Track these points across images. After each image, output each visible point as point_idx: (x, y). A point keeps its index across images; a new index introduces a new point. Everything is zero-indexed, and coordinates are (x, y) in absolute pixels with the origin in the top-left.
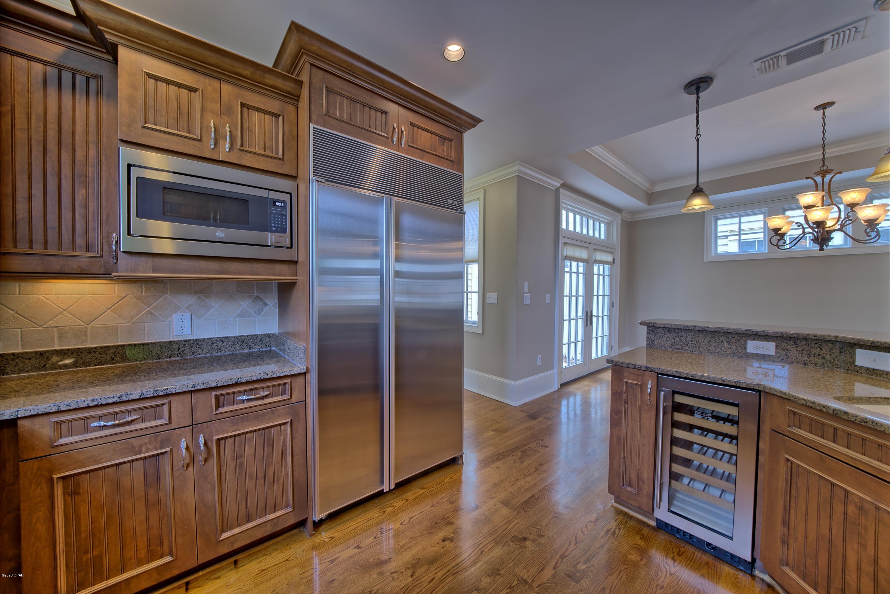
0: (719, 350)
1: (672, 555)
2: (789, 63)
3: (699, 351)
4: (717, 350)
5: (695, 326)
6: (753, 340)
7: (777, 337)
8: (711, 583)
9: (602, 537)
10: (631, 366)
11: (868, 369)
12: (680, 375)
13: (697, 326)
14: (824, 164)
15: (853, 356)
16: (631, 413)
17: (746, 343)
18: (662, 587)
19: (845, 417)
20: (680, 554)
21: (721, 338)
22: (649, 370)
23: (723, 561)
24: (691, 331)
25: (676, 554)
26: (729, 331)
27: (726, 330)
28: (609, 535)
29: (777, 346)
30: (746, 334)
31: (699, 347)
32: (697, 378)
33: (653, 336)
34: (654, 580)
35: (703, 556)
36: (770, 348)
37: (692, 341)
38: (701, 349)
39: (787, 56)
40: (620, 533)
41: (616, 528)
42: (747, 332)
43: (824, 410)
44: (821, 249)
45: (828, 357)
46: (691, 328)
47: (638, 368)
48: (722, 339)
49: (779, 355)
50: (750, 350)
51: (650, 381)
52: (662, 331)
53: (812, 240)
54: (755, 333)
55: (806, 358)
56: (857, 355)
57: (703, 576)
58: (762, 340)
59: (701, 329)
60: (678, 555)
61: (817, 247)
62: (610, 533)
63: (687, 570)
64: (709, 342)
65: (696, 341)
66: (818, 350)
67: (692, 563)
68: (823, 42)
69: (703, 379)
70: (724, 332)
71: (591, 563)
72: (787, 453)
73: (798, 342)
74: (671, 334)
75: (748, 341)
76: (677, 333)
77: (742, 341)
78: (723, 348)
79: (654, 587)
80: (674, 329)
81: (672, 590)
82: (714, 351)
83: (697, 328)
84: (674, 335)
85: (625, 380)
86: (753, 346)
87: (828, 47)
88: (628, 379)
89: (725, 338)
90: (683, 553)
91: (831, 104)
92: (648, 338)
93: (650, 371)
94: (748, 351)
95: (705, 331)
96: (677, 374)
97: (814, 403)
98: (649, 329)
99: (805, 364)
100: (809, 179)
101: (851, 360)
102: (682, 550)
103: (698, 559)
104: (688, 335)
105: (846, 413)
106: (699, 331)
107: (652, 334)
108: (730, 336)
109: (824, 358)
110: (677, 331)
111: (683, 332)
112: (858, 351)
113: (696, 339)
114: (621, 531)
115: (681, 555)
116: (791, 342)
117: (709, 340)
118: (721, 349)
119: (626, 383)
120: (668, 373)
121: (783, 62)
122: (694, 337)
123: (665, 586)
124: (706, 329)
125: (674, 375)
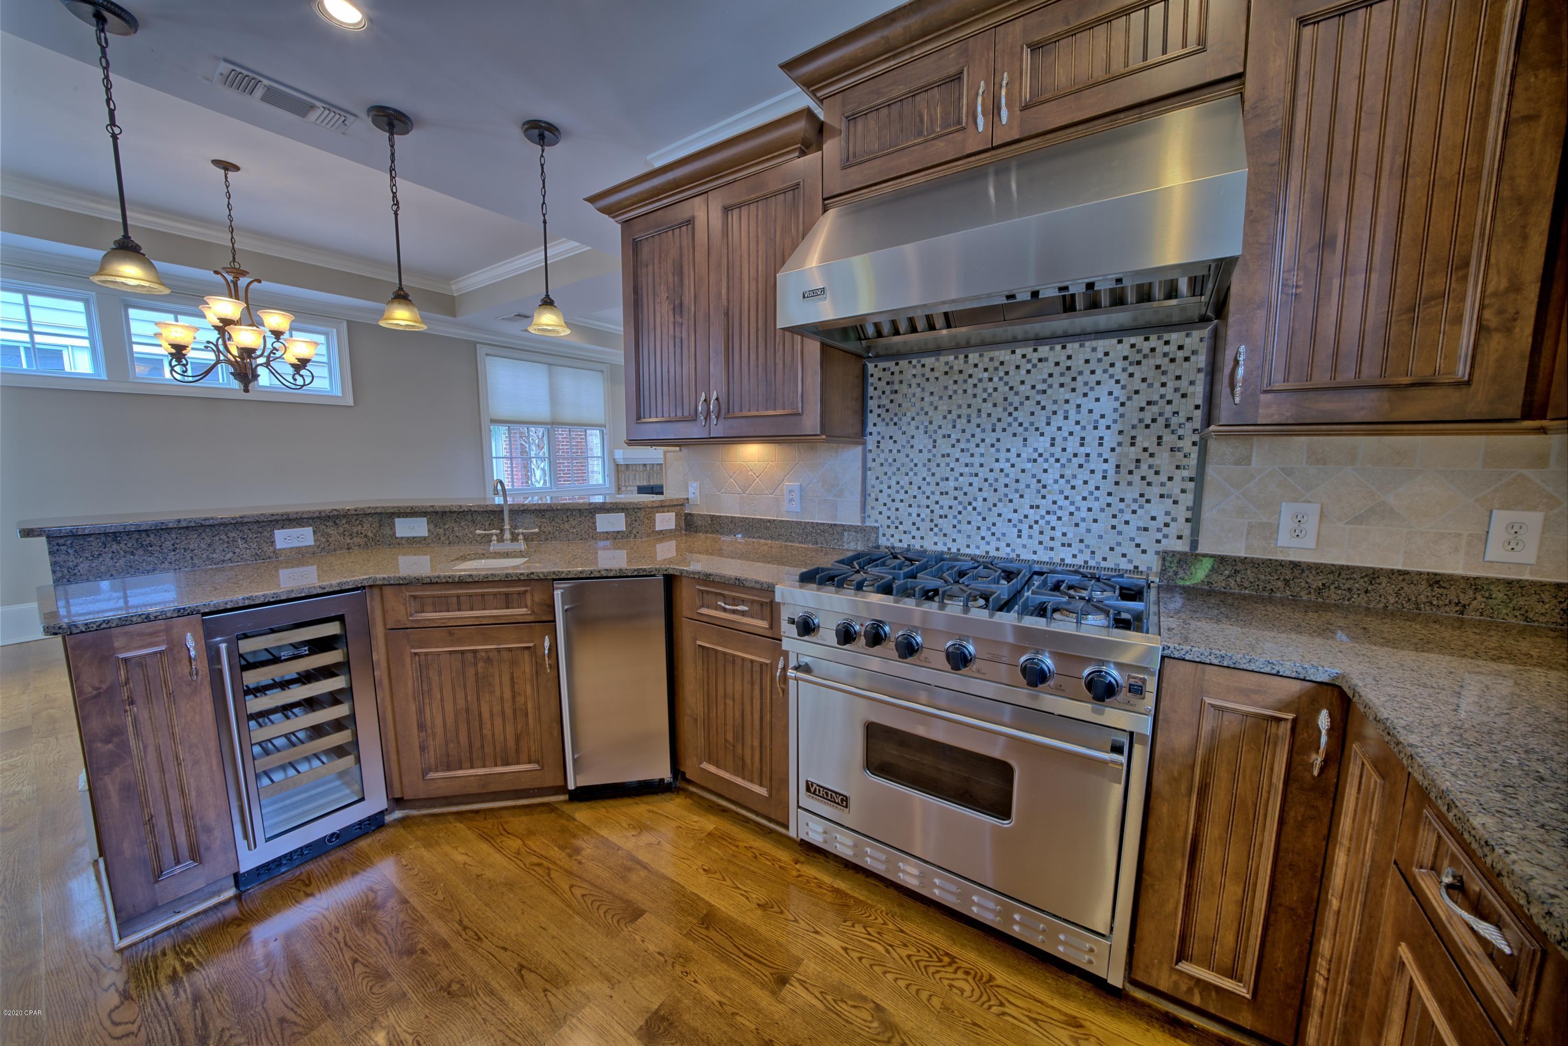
0: (231, 554)
1: (302, 893)
2: (264, 99)
3: (194, 565)
4: (228, 556)
5: (179, 521)
6: (282, 528)
7: (313, 518)
8: (368, 870)
9: (177, 994)
10: (134, 619)
11: (408, 538)
12: (252, 603)
13: (185, 520)
14: (234, 258)
15: (392, 526)
16: (151, 718)
17: (272, 535)
18: (336, 928)
19: (471, 580)
20: (307, 882)
21: (231, 535)
22: (186, 613)
23: (352, 840)
24: (168, 530)
25: (304, 889)
26: (246, 520)
27: (240, 520)
28: (185, 979)
29: (314, 532)
30: (271, 521)
31: (192, 558)
32: (283, 597)
33: (72, 558)
34: (320, 936)
35: (330, 858)
36: (305, 536)
37: (174, 551)
38: (196, 561)
39: (268, 89)
40: (198, 957)
41: (182, 960)
42: (274, 518)
43: (450, 580)
44: (246, 390)
45: (370, 534)
46: (171, 525)
47: (156, 617)
48: (234, 535)
49: (318, 543)
50: (280, 544)
51: (189, 634)
52: (95, 544)
53: (231, 373)
54: (285, 517)
55: (349, 541)
56: (397, 525)
57: (355, 873)
58: (294, 527)
59: (193, 524)
60: (307, 886)
61: (236, 384)
62: (181, 975)
63: (335, 888)
64: (209, 545)
65: (185, 549)
66: (360, 527)
67: (330, 876)
68: (312, 107)
69: (293, 596)
70: (235, 524)
71: (213, 1034)
72: (413, 647)
73: (338, 521)
74: (122, 545)
75: (276, 532)
76: (137, 540)
77: (265, 533)
78: (237, 550)
79: (330, 939)
80: (128, 533)
81: (349, 917)
82: (222, 558)
83: (184, 524)
84: (130, 545)
85: (121, 656)
86: (284, 539)
87: (313, 116)
88: (129, 650)
89: (238, 533)
90: (309, 879)
91: (237, 168)
92: (54, 564)
93: (188, 614)
94: (278, 547)
95: (202, 526)
96: (247, 603)
97: (439, 577)
98: (54, 543)
99: (349, 549)
100: (219, 276)
101: (391, 533)
102: (304, 877)
103: (330, 866)
104: (163, 540)
105: (470, 576)
106: (187, 528)
107: (68, 554)
108: (245, 529)
109: (366, 536)
110: (136, 536)
111: (152, 536)
112: (398, 521)
113: (183, 545)
114: (195, 953)
115: (310, 883)
116: (330, 523)
117: (209, 541)
118: (234, 553)
119: (126, 660)
120: (229, 606)
121: (259, 92)
122: (178, 541)
123: (337, 924)
124: (203, 523)
125: (241, 605)
